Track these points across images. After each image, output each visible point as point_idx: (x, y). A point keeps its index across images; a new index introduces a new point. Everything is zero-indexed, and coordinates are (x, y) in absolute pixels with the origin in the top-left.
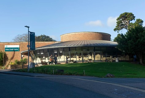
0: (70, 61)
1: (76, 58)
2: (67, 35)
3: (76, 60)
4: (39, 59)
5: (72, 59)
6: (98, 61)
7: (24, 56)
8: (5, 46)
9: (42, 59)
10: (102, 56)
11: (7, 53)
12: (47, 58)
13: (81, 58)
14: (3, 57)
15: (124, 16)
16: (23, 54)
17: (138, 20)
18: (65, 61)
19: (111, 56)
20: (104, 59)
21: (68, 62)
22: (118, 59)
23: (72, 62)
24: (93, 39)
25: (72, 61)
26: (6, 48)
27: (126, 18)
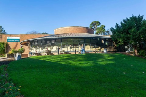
0: (62, 51)
1: (67, 48)
2: (59, 29)
3: (67, 50)
4: (34, 49)
5: (63, 49)
6: (88, 51)
7: (23, 46)
8: (8, 37)
9: (36, 49)
10: (92, 47)
11: (9, 43)
12: (40, 48)
13: (72, 48)
14: (5, 46)
15: (94, 23)
16: (23, 44)
17: (102, 26)
18: (57, 51)
19: (99, 47)
20: (94, 49)
21: (60, 52)
22: (106, 50)
23: (63, 53)
24: (81, 32)
25: (64, 51)
26: (8, 39)
27: (95, 24)
